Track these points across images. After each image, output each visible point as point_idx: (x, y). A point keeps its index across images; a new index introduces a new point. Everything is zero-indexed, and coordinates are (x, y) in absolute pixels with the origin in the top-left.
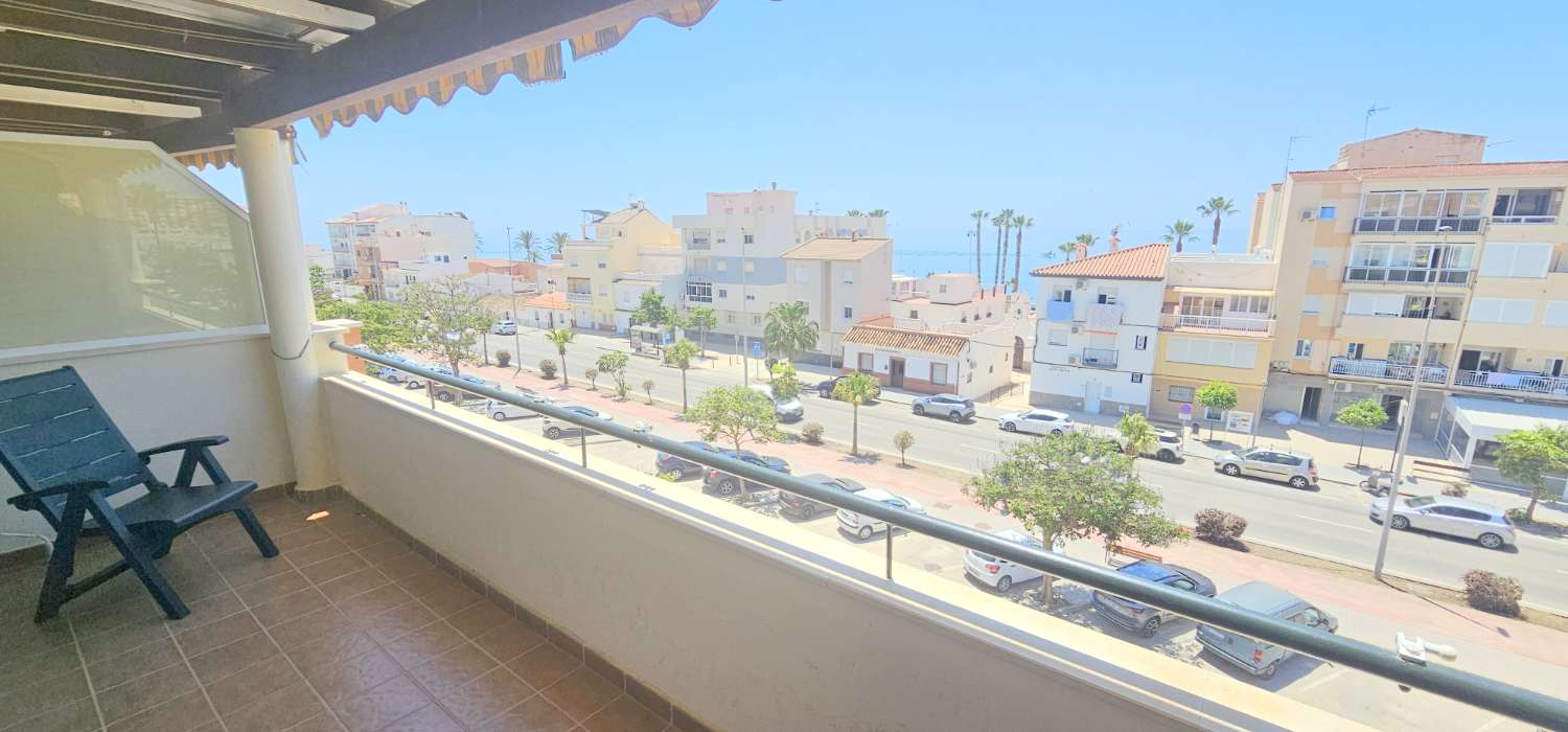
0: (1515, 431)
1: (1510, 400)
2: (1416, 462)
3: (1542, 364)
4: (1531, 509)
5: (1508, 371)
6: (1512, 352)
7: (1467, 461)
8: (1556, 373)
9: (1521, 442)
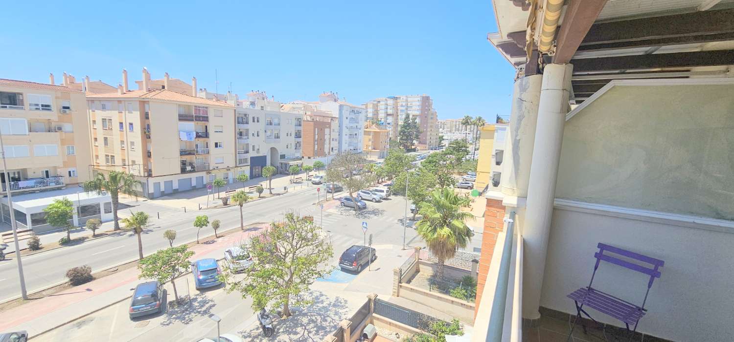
0: (50, 205)
1: (34, 192)
2: (3, 235)
3: (40, 174)
4: (69, 236)
5: (26, 179)
6: (25, 170)
7: (29, 226)
8: (47, 176)
9: (55, 209)
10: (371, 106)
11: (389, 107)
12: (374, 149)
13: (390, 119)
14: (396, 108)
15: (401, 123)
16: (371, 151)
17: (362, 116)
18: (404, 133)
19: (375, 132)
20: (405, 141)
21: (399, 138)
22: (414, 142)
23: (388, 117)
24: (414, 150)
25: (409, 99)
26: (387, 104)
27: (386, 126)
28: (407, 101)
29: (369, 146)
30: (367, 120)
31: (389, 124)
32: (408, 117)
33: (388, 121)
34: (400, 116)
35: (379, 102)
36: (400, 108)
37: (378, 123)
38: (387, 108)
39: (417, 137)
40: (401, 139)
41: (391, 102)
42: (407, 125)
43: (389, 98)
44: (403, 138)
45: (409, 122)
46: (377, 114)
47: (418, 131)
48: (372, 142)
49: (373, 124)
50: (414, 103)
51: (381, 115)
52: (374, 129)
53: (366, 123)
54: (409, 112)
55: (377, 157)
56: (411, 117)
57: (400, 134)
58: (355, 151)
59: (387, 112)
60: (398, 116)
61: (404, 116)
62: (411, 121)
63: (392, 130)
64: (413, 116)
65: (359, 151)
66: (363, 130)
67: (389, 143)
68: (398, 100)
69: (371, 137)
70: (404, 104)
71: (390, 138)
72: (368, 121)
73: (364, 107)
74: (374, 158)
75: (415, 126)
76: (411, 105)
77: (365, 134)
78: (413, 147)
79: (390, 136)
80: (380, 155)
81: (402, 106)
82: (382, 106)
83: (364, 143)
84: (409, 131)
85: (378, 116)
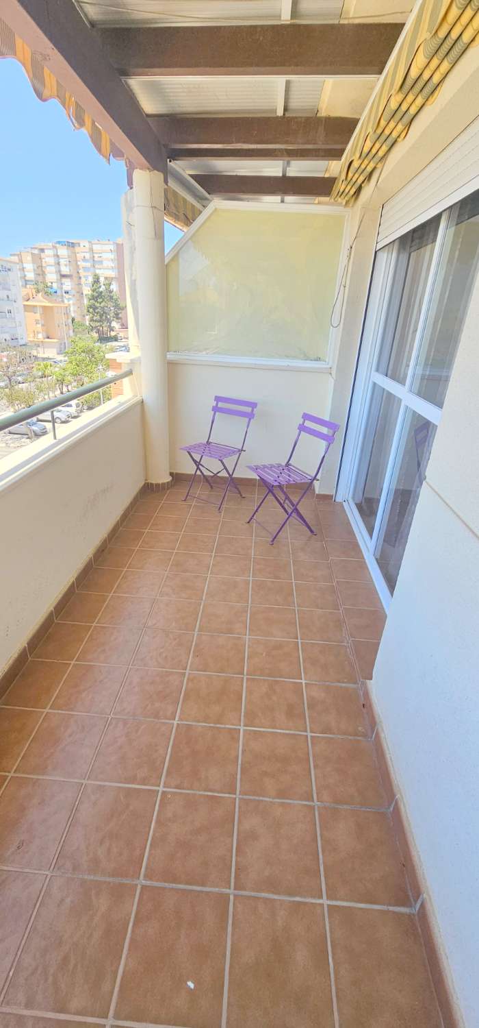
10: (29, 258)
11: (62, 261)
12: (48, 338)
13: (68, 284)
14: (73, 261)
15: (87, 291)
16: (42, 342)
17: (15, 276)
18: (94, 309)
19: (44, 308)
20: (99, 324)
21: (87, 317)
22: (114, 324)
23: (64, 280)
24: (115, 339)
25: (95, 247)
26: (58, 256)
27: (62, 296)
28: (91, 250)
29: (38, 333)
30: (26, 284)
31: (67, 292)
32: (96, 281)
33: (66, 288)
34: (83, 280)
35: (42, 250)
36: (81, 264)
37: (48, 292)
38: (59, 264)
39: (117, 316)
40: (92, 320)
41: (63, 252)
42: (97, 296)
43: (59, 242)
44: (95, 318)
45: (101, 290)
46: (43, 274)
47: (117, 306)
48: (43, 325)
49: (38, 291)
50: (105, 256)
51: (51, 277)
52: (41, 301)
53: (24, 292)
54: (98, 272)
55: (55, 351)
56: (102, 280)
57: (88, 311)
58: (14, 343)
59: (60, 271)
60: (80, 278)
61: (91, 280)
62: (102, 289)
63: (74, 304)
64: (106, 278)
65: (22, 342)
66: (21, 303)
67: (71, 327)
68: (77, 249)
69: (38, 316)
70: (88, 256)
71: (73, 320)
72: (28, 286)
73: (15, 259)
74: (51, 353)
75: (111, 298)
76: (100, 259)
77: (25, 311)
78: (113, 334)
79: (73, 315)
80: (61, 348)
81: (84, 259)
82: (48, 259)
83: (29, 328)
84: (102, 305)
85: (44, 278)
